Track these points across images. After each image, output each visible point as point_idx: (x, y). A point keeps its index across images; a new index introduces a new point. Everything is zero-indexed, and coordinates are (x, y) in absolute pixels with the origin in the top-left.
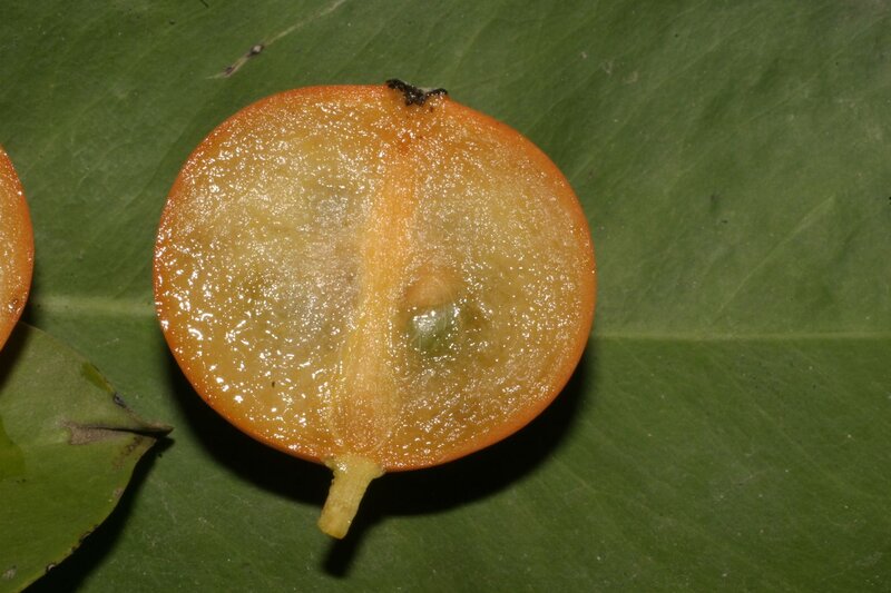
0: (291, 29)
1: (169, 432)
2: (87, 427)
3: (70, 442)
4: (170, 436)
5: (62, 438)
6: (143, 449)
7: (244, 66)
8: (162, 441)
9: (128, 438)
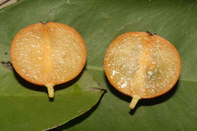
0: (132, 22)
1: (106, 90)
2: (93, 88)
3: (90, 90)
4: (107, 91)
5: (88, 90)
6: (102, 93)
7: (123, 28)
8: (105, 91)
9: (100, 91)
